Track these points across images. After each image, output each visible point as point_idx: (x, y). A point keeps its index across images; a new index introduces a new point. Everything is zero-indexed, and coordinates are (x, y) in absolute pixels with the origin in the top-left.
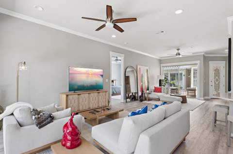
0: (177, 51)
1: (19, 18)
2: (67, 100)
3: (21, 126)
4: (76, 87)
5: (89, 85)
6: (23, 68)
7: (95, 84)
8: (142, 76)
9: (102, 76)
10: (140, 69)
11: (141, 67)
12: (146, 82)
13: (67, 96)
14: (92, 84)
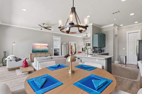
0: (86, 35)
1: (14, 27)
2: (31, 56)
3: (11, 61)
4: (35, 51)
5: (41, 50)
6: (14, 44)
7: (44, 50)
8: (72, 46)
9: (48, 47)
10: (70, 43)
11: (71, 42)
12: (74, 49)
13: (31, 54)
14: (43, 50)
